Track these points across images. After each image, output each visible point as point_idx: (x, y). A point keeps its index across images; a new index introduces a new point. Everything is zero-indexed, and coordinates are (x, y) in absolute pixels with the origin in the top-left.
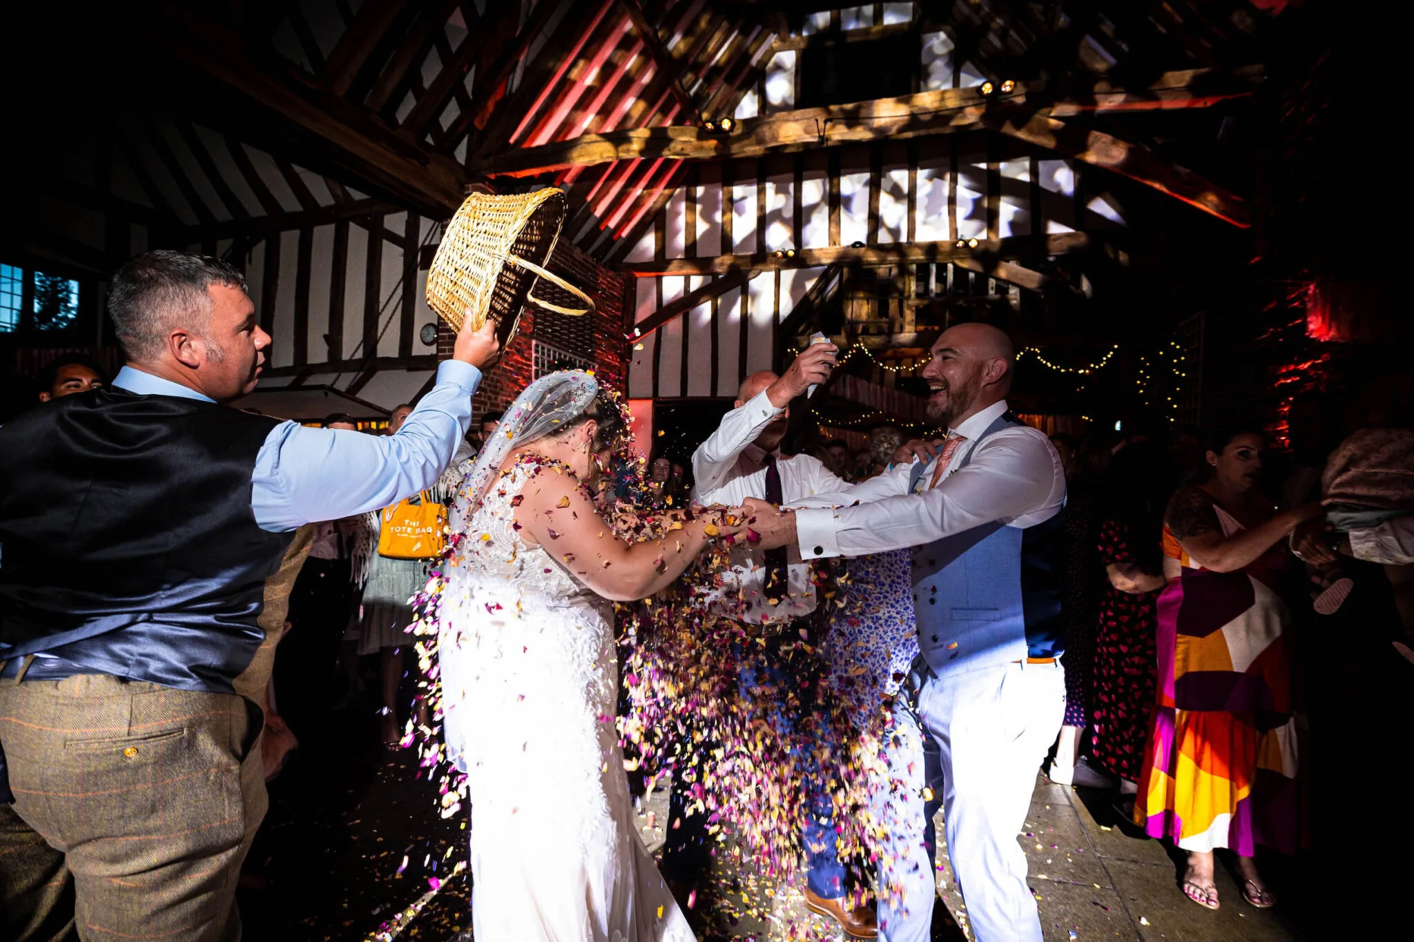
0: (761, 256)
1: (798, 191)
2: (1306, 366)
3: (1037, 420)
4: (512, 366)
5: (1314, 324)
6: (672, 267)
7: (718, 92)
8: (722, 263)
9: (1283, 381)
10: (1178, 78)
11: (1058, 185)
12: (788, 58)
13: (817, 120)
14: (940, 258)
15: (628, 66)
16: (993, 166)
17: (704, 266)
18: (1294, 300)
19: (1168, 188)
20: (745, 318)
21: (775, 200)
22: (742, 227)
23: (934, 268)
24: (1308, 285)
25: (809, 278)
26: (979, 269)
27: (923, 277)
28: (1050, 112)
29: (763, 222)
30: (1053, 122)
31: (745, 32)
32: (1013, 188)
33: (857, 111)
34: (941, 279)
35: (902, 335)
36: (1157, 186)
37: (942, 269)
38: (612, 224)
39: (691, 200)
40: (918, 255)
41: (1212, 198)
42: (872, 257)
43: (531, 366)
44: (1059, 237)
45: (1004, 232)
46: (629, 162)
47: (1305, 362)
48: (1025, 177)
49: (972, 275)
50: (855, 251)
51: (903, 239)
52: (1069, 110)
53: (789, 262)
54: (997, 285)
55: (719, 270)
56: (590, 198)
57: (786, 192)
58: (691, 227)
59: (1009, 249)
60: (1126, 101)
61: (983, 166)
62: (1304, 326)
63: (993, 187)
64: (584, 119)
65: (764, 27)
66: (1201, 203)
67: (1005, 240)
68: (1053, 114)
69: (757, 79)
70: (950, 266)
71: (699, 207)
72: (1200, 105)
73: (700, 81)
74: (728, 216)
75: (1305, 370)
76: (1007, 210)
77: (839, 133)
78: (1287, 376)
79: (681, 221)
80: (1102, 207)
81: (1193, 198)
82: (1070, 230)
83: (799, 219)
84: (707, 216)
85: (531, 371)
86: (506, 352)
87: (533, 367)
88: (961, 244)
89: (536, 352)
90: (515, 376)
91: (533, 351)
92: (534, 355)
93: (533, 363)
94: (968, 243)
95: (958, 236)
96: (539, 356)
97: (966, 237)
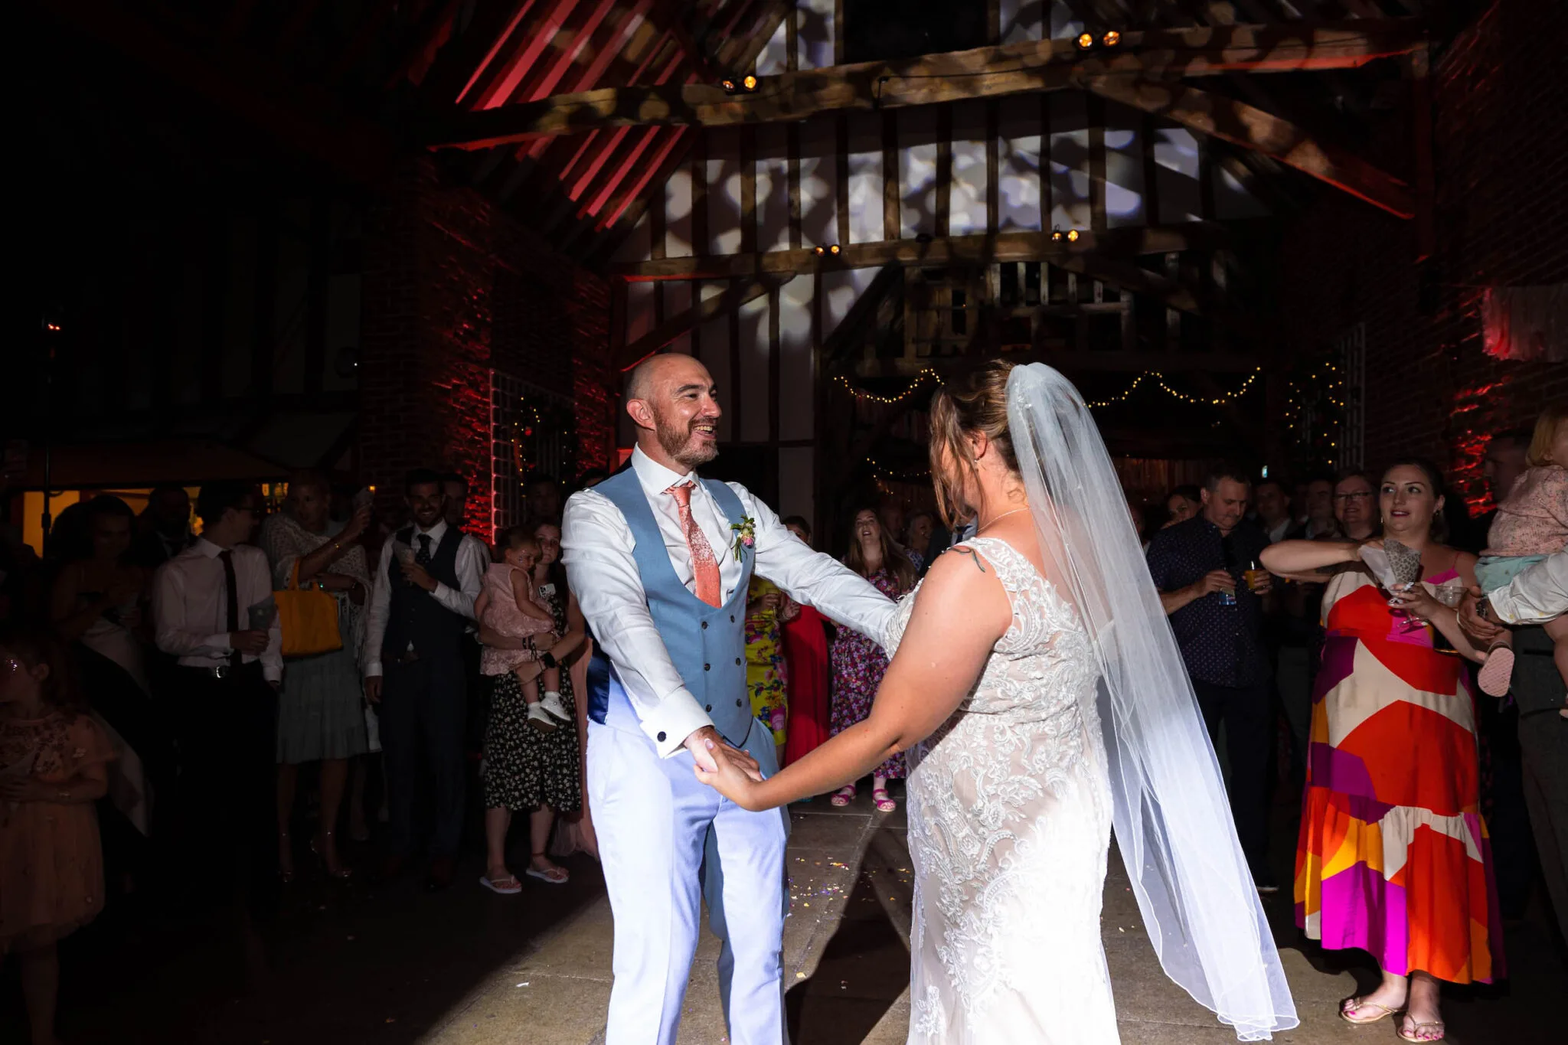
2: (1485, 391)
3: (1161, 466)
4: (463, 404)
5: (1491, 340)
6: (676, 268)
8: (744, 264)
9: (1459, 410)
17: (718, 267)
18: (1468, 309)
23: (1023, 268)
24: (1483, 290)
26: (1082, 270)
29: (797, 208)
37: (1033, 269)
38: (594, 210)
39: (699, 180)
40: (1002, 252)
42: (942, 255)
43: (488, 404)
47: (1484, 387)
49: (1072, 278)
54: (1104, 290)
56: (562, 176)
58: (699, 215)
62: (1480, 341)
70: (1044, 266)
75: (1484, 395)
78: (1464, 404)
85: (489, 410)
86: (455, 386)
87: (491, 405)
88: (1057, 235)
89: (496, 385)
90: (467, 418)
91: (491, 384)
92: (492, 389)
93: (491, 400)
94: (1065, 235)
95: (1053, 228)
96: (499, 390)
97: (1062, 229)
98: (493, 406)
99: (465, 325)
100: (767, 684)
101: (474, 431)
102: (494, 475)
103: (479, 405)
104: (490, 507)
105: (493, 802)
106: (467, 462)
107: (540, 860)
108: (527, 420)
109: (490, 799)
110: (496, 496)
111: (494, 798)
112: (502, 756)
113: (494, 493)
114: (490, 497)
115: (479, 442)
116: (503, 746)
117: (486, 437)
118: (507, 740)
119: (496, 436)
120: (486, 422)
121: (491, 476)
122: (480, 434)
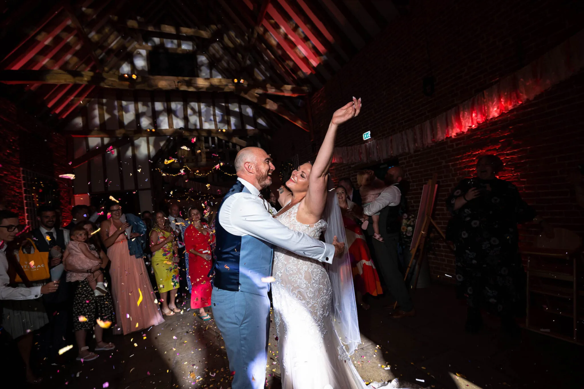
0: (139, 131)
1: (153, 105)
4: (9, 181)
6: (93, 133)
7: (113, 60)
8: (119, 133)
10: (289, 87)
11: (247, 113)
12: (144, 52)
13: (174, 81)
14: (213, 135)
15: (69, 40)
16: (227, 105)
17: (110, 133)
19: (289, 118)
20: (134, 156)
21: (142, 108)
22: (128, 117)
23: (210, 139)
25: (162, 141)
26: (226, 139)
27: (207, 141)
28: (255, 91)
29: (138, 116)
30: (256, 94)
31: (124, 38)
32: (234, 114)
33: (191, 80)
34: (213, 142)
35: (202, 162)
36: (286, 118)
37: (213, 139)
38: (58, 111)
39: (101, 105)
40: (204, 134)
41: (300, 122)
42: (186, 134)
43: (20, 181)
44: (251, 130)
45: (233, 127)
46: (80, 85)
48: (237, 110)
49: (224, 141)
50: (180, 131)
51: (198, 127)
52: (260, 91)
53: (151, 134)
55: (118, 136)
56: (45, 98)
57: (147, 106)
58: (101, 116)
59: (235, 133)
60: (275, 92)
61: (223, 104)
63: (227, 113)
64: (44, 60)
65: (132, 37)
66: (297, 123)
67: (234, 130)
68: (255, 92)
69: (130, 58)
70: (216, 138)
71: (105, 107)
72: (293, 96)
73: (104, 54)
74: (120, 113)
76: (233, 120)
77: (184, 88)
79: (96, 112)
80: (261, 121)
81: (295, 122)
82: (253, 128)
83: (155, 116)
84: (110, 112)
85: (21, 183)
86: (5, 174)
87: (22, 181)
88: (220, 130)
89: (23, 173)
90: (12, 187)
91: (21, 173)
92: (22, 175)
93: (22, 180)
94: (222, 130)
95: (218, 128)
96: (25, 176)
97: (221, 128)
98: (23, 182)
99: (8, 151)
100: (173, 267)
101: (15, 191)
102: (26, 208)
103: (17, 182)
104: (25, 220)
105: (78, 328)
106: (13, 204)
107: (101, 344)
108: (38, 186)
109: (77, 327)
110: (28, 216)
111: (79, 327)
112: (82, 310)
113: (26, 214)
114: (24, 216)
115: (18, 196)
116: (82, 306)
117: (21, 194)
118: (83, 304)
119: (25, 193)
120: (20, 188)
121: (24, 208)
122: (18, 193)
